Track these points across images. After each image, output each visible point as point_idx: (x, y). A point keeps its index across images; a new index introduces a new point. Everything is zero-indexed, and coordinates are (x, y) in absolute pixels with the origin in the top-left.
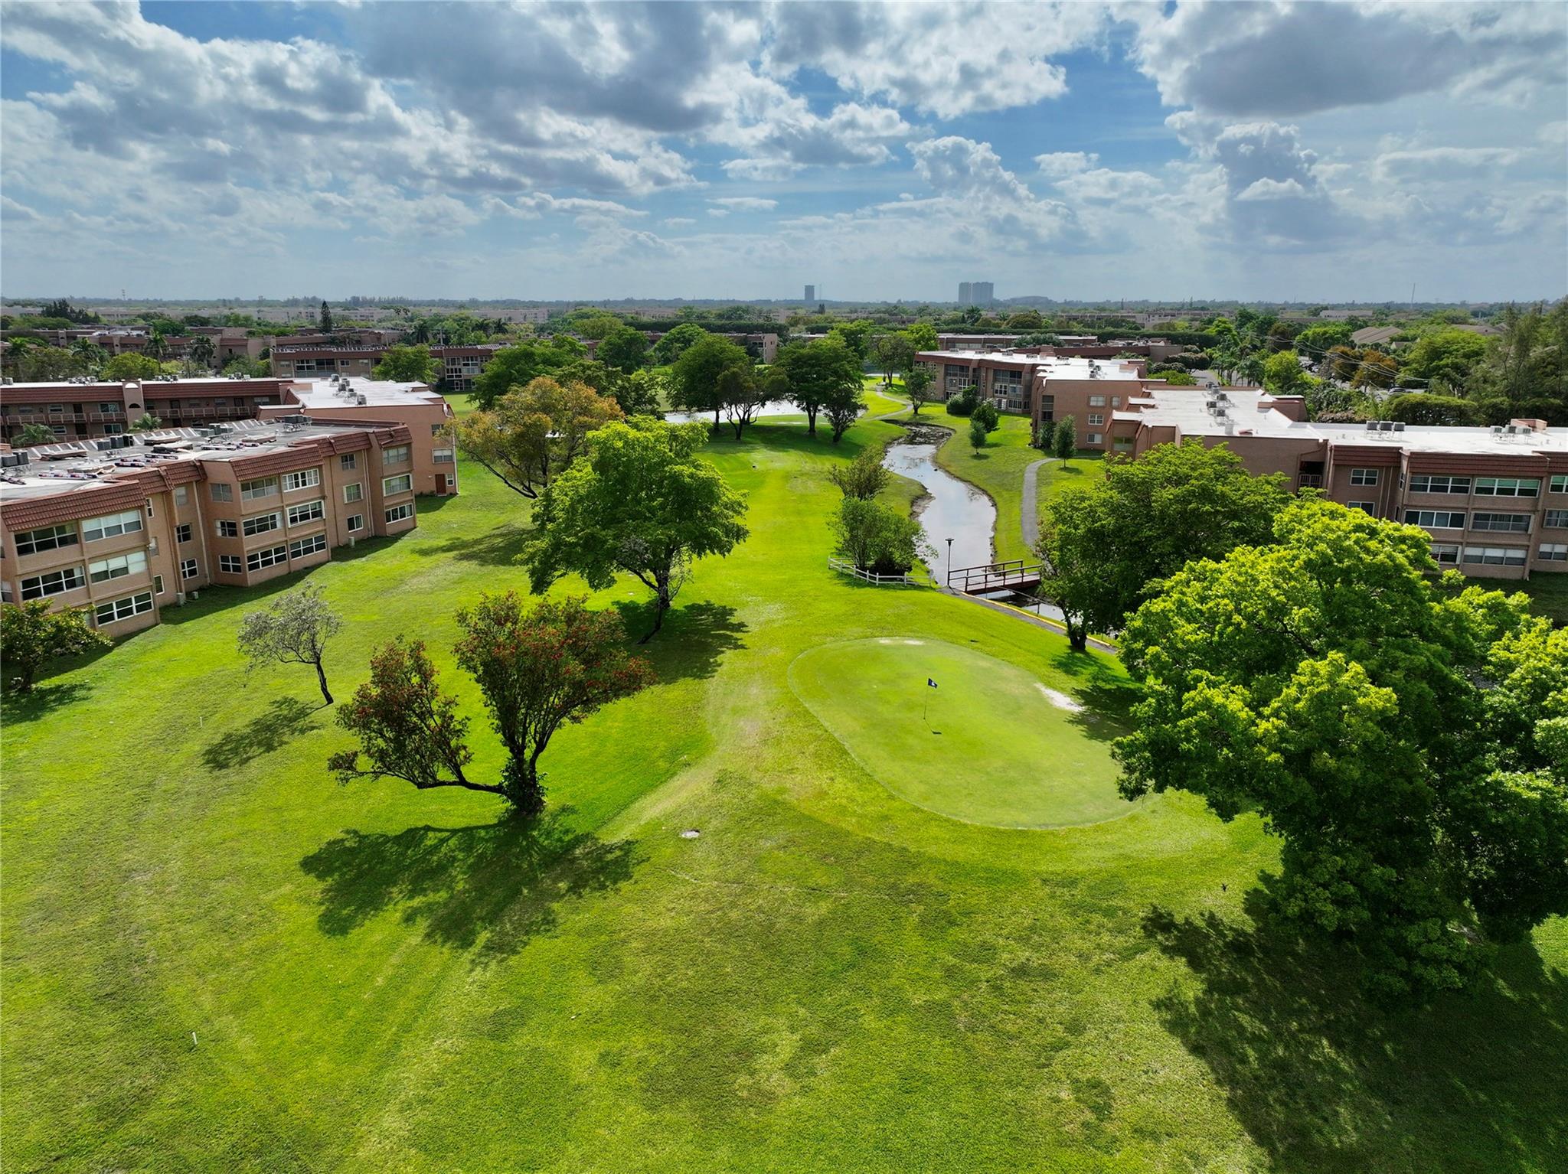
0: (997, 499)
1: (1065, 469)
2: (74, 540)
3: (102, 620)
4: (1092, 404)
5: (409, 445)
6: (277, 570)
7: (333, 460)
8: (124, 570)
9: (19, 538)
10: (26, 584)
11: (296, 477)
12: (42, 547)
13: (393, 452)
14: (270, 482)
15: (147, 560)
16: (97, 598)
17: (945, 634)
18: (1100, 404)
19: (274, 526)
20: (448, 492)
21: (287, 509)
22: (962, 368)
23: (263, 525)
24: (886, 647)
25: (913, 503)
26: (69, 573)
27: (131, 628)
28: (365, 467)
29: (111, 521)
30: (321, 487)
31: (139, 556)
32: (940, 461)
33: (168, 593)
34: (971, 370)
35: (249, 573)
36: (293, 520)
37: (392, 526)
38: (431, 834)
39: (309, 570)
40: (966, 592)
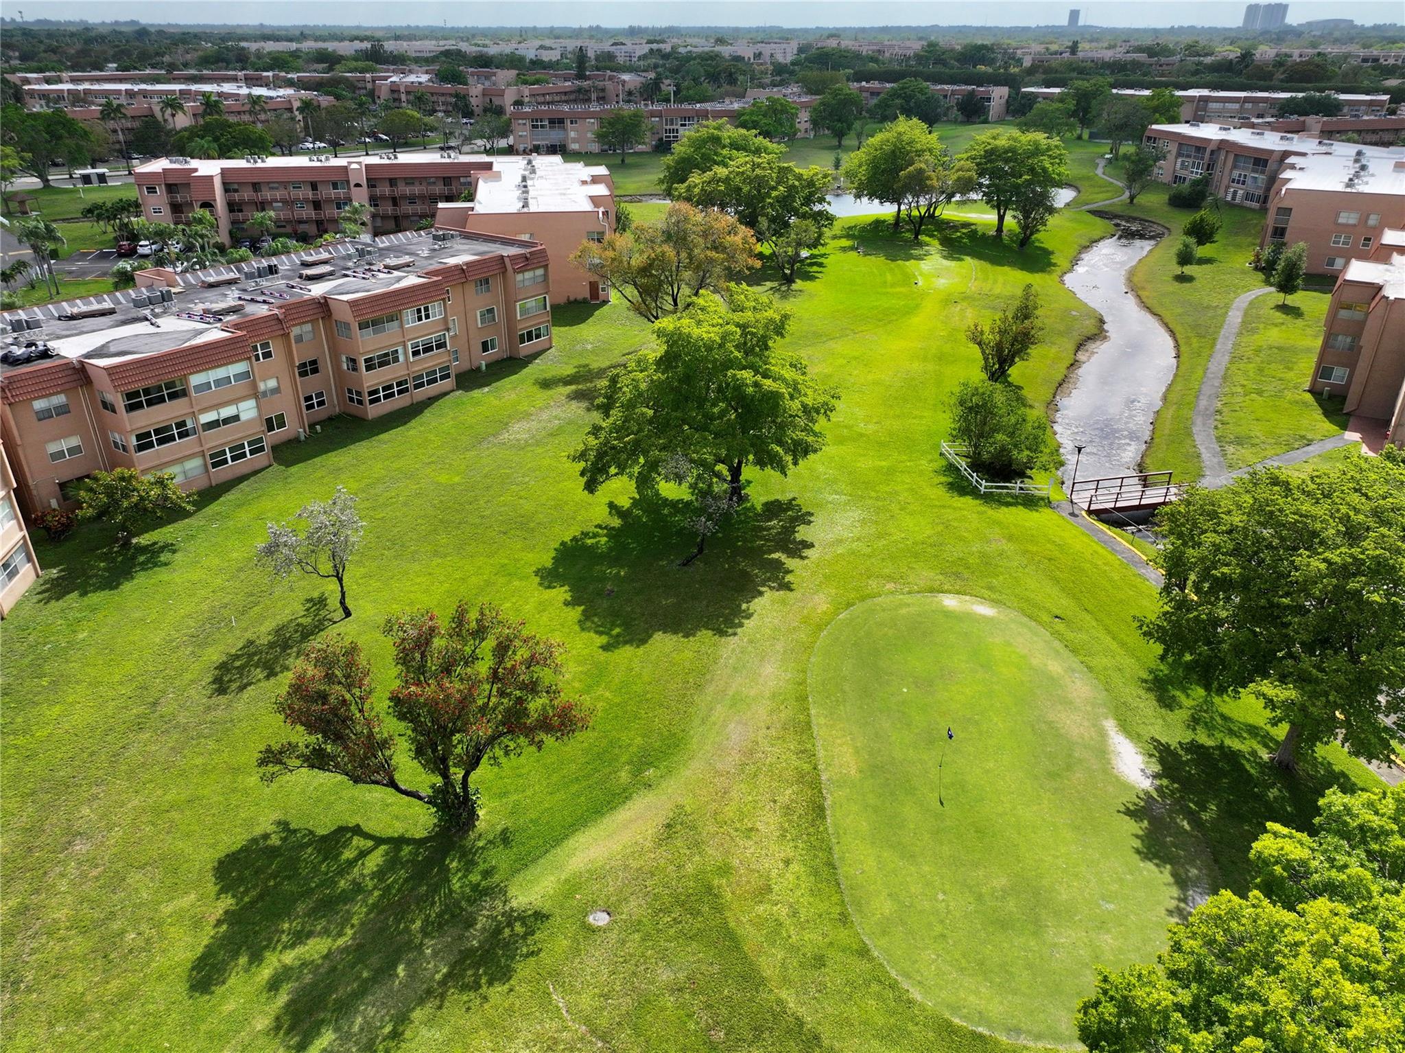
0: (1183, 349)
1: (1284, 308)
2: (184, 393)
3: (215, 465)
4: (1341, 221)
5: (546, 267)
6: (399, 402)
7: (466, 286)
8: (236, 418)
9: (130, 396)
10: (139, 437)
11: (419, 311)
12: (150, 403)
13: (528, 275)
14: (391, 319)
15: (258, 407)
16: (208, 446)
17: (1027, 600)
18: (1352, 221)
19: (396, 360)
20: (601, 299)
21: (409, 344)
22: (1198, 149)
23: (385, 360)
24: (948, 614)
25: (1079, 346)
26: (181, 424)
27: (245, 470)
28: (500, 289)
29: (221, 373)
30: (445, 320)
31: (251, 403)
32: (1135, 279)
33: (293, 427)
34: (1208, 151)
35: (369, 407)
36: (416, 353)
37: (526, 348)
38: (356, 841)
39: (432, 400)
40: (1090, 512)
